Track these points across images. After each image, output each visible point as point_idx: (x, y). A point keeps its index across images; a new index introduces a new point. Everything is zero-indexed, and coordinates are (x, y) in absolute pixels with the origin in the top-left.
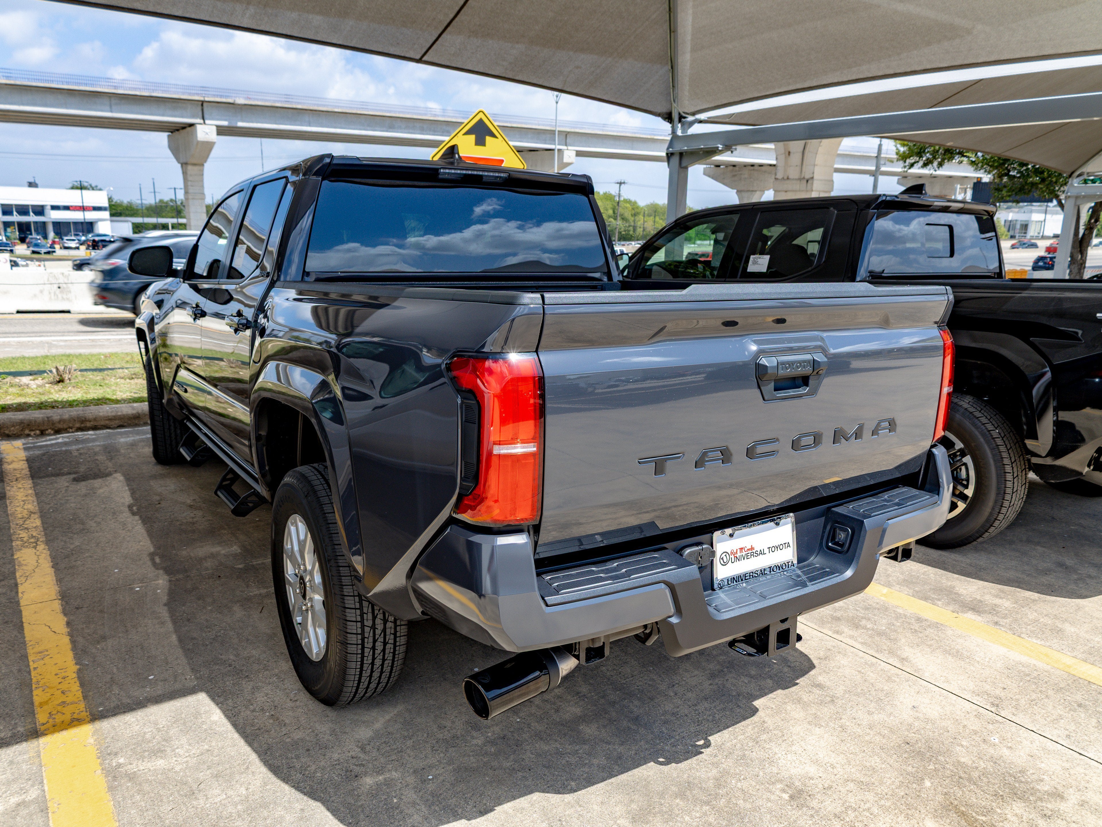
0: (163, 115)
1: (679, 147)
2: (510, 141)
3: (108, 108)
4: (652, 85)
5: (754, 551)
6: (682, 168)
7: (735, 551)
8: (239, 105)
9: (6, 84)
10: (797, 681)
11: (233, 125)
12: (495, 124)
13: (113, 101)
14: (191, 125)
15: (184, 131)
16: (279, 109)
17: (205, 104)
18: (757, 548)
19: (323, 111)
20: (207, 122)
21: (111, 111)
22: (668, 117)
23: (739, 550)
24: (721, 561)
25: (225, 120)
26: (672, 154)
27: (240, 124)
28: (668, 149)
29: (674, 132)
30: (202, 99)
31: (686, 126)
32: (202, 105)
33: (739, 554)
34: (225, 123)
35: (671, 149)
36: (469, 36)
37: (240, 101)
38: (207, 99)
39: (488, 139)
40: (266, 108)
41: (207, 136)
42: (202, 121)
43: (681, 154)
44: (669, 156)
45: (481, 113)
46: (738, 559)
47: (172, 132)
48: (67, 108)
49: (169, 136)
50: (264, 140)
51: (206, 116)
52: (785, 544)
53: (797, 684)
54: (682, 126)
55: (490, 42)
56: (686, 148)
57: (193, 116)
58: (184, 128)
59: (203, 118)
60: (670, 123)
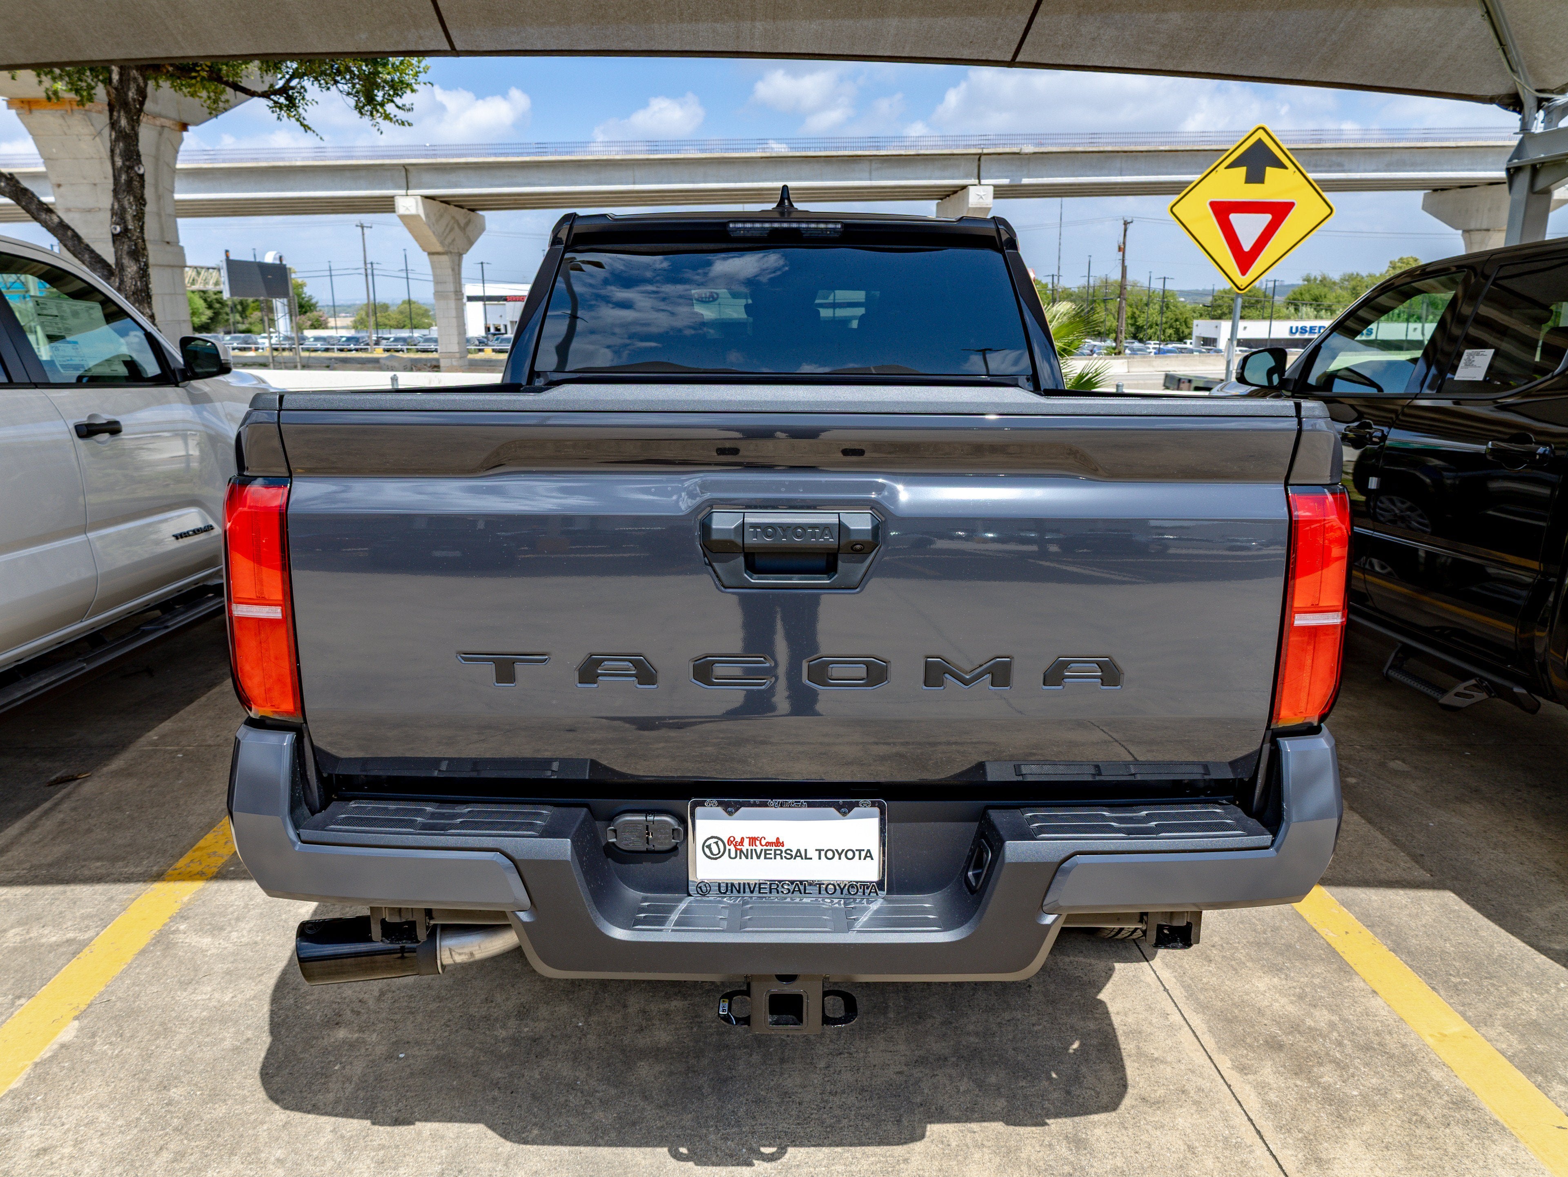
0: (930, 178)
1: (1536, 154)
2: (1308, 172)
3: (867, 175)
4: (1460, 47)
5: (784, 849)
6: (1535, 193)
7: (738, 839)
8: (1026, 154)
9: (762, 158)
10: (1048, 1121)
11: (1016, 183)
12: (1284, 147)
13: (874, 166)
14: (964, 187)
15: (955, 195)
16: (1080, 155)
17: (983, 158)
18: (791, 844)
19: (1142, 152)
20: (983, 182)
21: (871, 180)
22: (1513, 102)
23: (746, 841)
24: (707, 851)
25: (1006, 177)
26: (1518, 169)
27: (1025, 181)
28: (1510, 160)
29: (1525, 128)
30: (980, 151)
31: (1554, 116)
32: (979, 160)
33: (746, 846)
34: (1005, 181)
35: (1516, 161)
36: (1079, 14)
37: (1029, 149)
38: (985, 151)
39: (1270, 171)
40: (1063, 155)
41: (981, 200)
42: (977, 181)
43: (1535, 170)
44: (1513, 172)
45: (1261, 131)
46: (740, 853)
47: (941, 199)
48: (822, 180)
49: (938, 204)
50: (1067, 200)
51: (982, 174)
52: (860, 851)
53: (1046, 1124)
54: (1546, 115)
55: (1117, 17)
56: (1542, 156)
57: (966, 177)
58: (955, 192)
59: (979, 178)
60: (1520, 113)
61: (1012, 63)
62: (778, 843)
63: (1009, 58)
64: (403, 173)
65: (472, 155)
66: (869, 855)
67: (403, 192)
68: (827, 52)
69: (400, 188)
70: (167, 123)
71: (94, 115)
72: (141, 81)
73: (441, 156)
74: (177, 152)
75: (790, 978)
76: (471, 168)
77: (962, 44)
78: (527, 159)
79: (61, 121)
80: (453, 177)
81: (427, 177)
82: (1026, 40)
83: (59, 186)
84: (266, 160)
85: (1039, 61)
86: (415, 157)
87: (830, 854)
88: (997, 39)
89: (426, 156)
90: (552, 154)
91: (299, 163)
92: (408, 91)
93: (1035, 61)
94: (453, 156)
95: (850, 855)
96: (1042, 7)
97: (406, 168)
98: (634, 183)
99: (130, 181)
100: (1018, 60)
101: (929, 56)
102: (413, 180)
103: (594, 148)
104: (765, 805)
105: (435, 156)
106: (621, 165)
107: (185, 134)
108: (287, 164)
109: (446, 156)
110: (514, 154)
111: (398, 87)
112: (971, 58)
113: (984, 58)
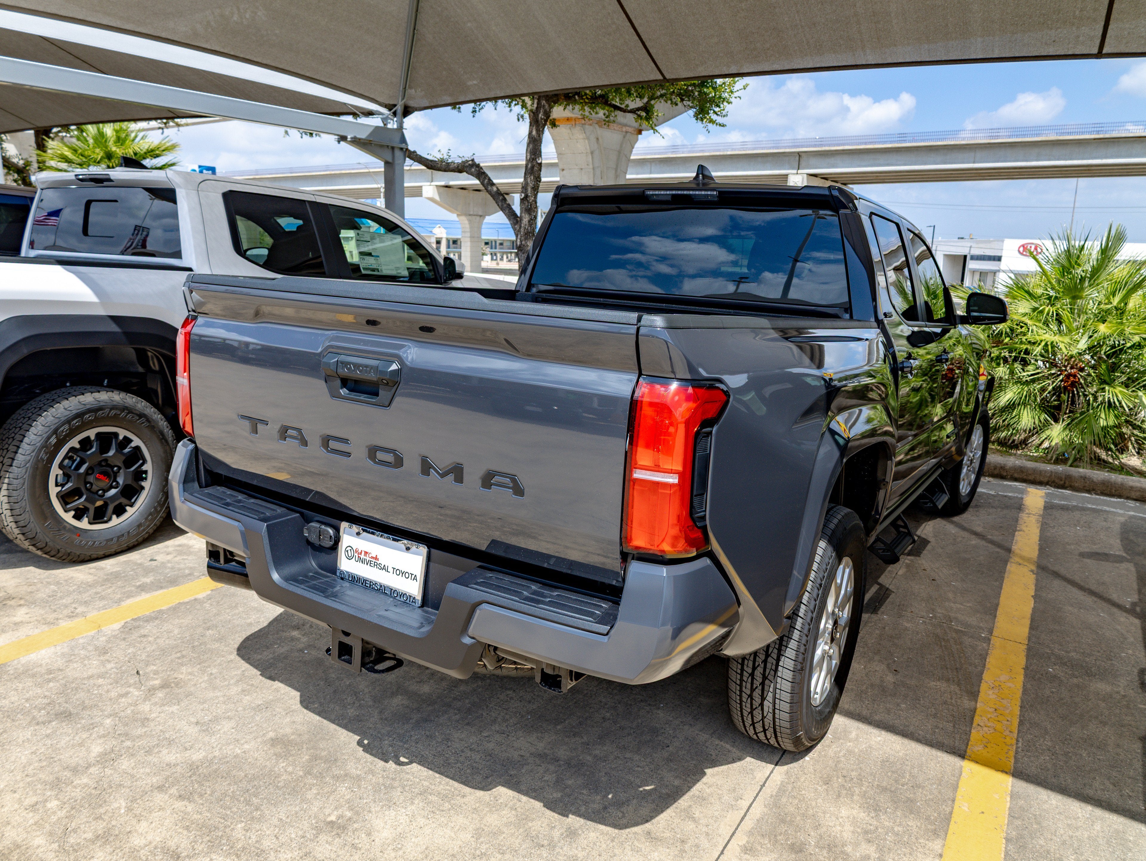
61: (1100, 55)
62: (376, 558)
63: (1095, 51)
64: (797, 158)
65: (848, 144)
66: (415, 578)
67: (795, 171)
68: (927, 60)
69: (793, 169)
70: (630, 129)
71: (587, 126)
72: (547, 106)
73: (825, 145)
74: (633, 148)
75: (347, 634)
76: (846, 154)
77: (1046, 44)
78: (890, 146)
79: (569, 131)
80: (832, 160)
81: (813, 161)
82: (1108, 36)
83: (563, 170)
84: (709, 151)
85: (1127, 51)
86: (807, 146)
87: (398, 572)
88: (1078, 37)
89: (815, 146)
90: (910, 141)
91: (729, 153)
92: (725, 104)
93: (1123, 51)
94: (834, 145)
95: (407, 575)
96: (1115, 6)
97: (799, 154)
98: (974, 162)
99: (533, 167)
100: (1104, 51)
101: (1017, 55)
102: (803, 163)
103: (963, 135)
104: (373, 533)
105: (821, 145)
106: (965, 148)
107: (640, 136)
108: (721, 153)
109: (829, 145)
110: (879, 143)
111: (718, 101)
112: (1058, 54)
113: (1070, 53)
